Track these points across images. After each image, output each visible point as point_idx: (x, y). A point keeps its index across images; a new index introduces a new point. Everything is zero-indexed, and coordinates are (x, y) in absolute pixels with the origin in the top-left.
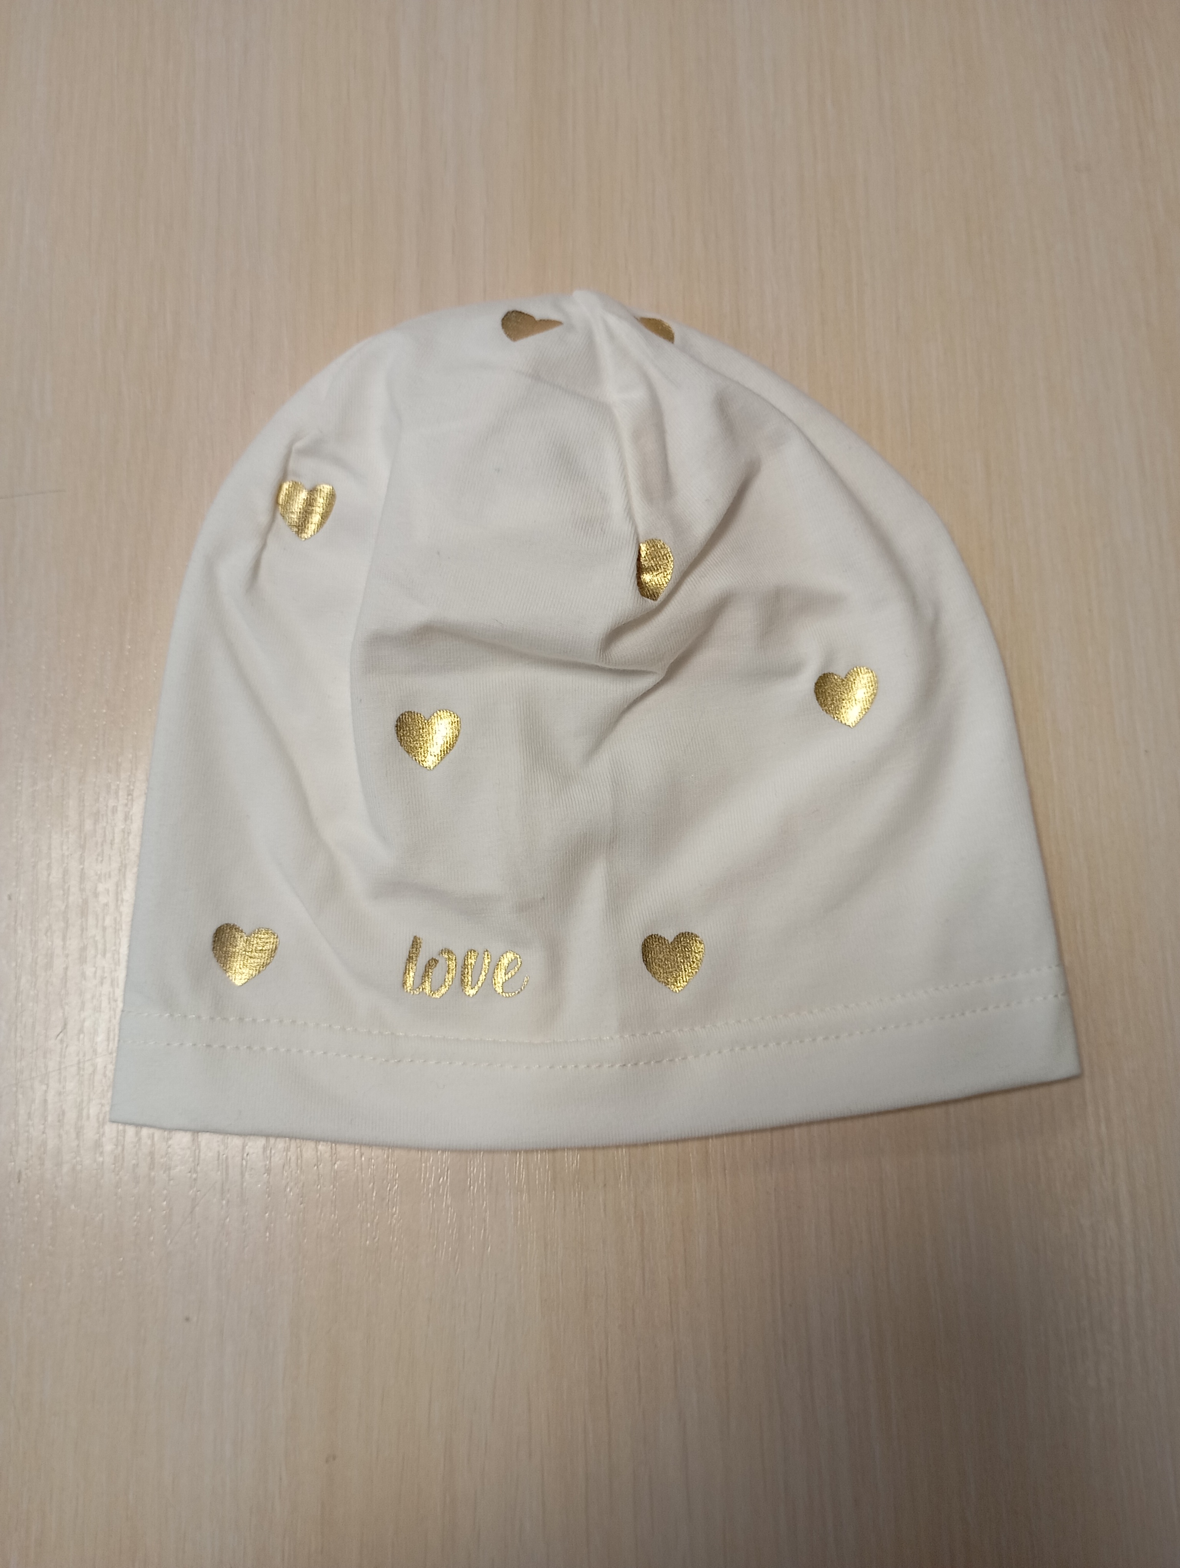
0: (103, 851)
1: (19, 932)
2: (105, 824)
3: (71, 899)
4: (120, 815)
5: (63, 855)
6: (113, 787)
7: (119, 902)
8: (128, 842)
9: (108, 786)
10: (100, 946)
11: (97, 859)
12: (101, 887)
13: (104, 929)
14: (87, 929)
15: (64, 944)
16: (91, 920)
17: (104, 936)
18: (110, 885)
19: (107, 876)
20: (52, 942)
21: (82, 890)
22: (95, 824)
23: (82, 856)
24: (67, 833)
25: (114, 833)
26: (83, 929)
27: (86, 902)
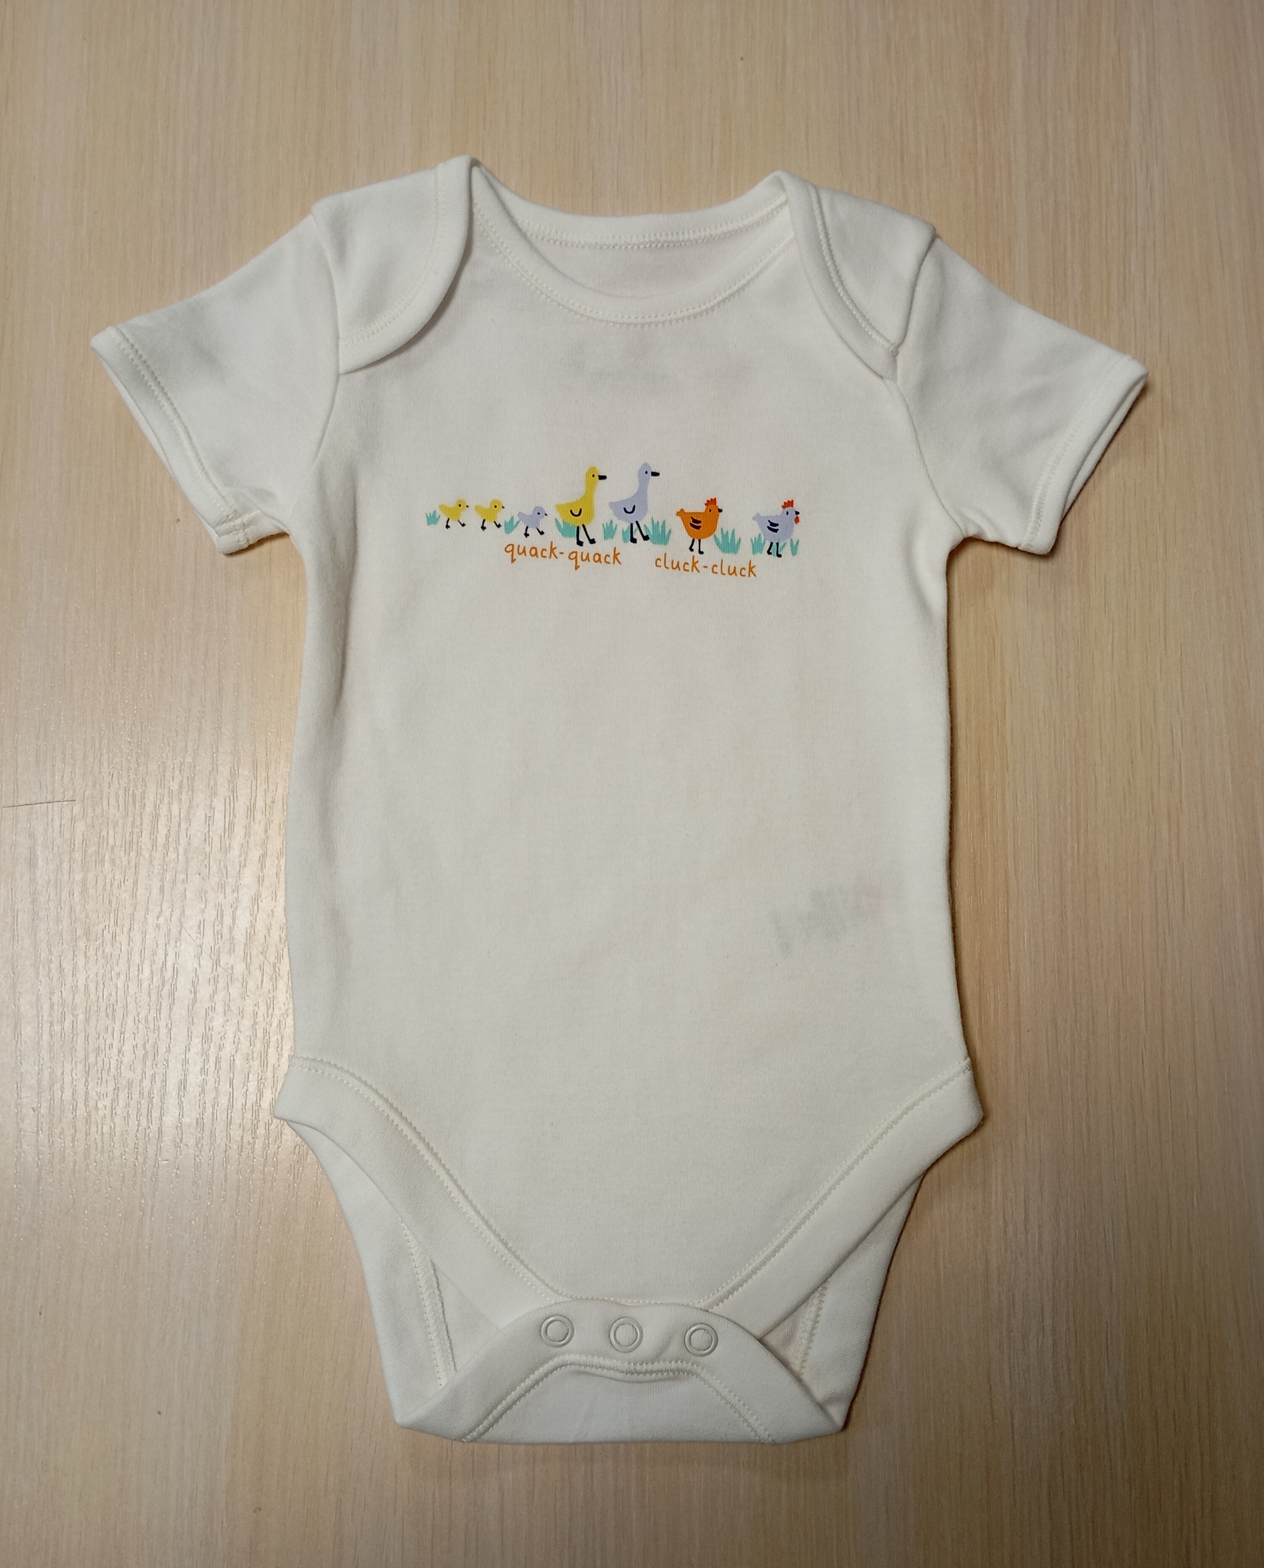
0: (102, 1077)
1: (41, 1135)
2: (104, 1057)
3: (78, 1112)
4: (115, 1051)
5: (73, 1079)
6: (110, 1030)
7: (114, 1115)
8: (121, 1071)
9: (107, 1028)
10: (99, 1148)
11: (98, 1083)
12: (100, 1105)
13: (102, 1133)
14: (89, 1134)
15: (74, 1145)
16: (94, 1129)
17: (102, 1141)
18: (107, 1102)
19: (105, 1096)
20: (64, 1143)
21: (86, 1106)
22: (96, 1057)
23: (87, 1081)
24: (76, 1063)
25: (110, 1064)
26: (87, 1134)
27: (89, 1114)
